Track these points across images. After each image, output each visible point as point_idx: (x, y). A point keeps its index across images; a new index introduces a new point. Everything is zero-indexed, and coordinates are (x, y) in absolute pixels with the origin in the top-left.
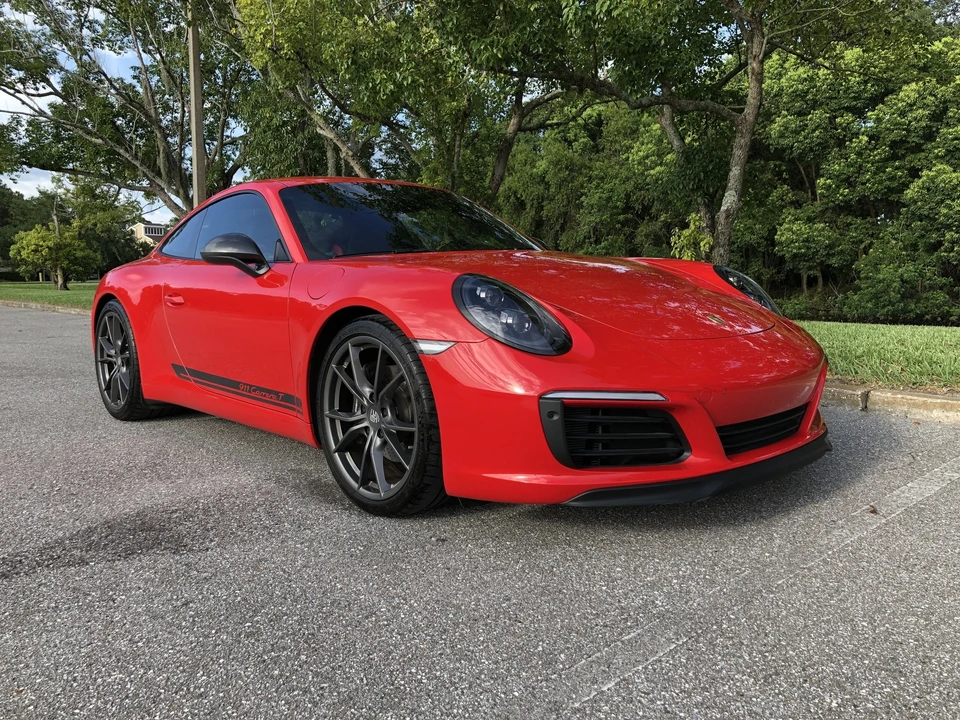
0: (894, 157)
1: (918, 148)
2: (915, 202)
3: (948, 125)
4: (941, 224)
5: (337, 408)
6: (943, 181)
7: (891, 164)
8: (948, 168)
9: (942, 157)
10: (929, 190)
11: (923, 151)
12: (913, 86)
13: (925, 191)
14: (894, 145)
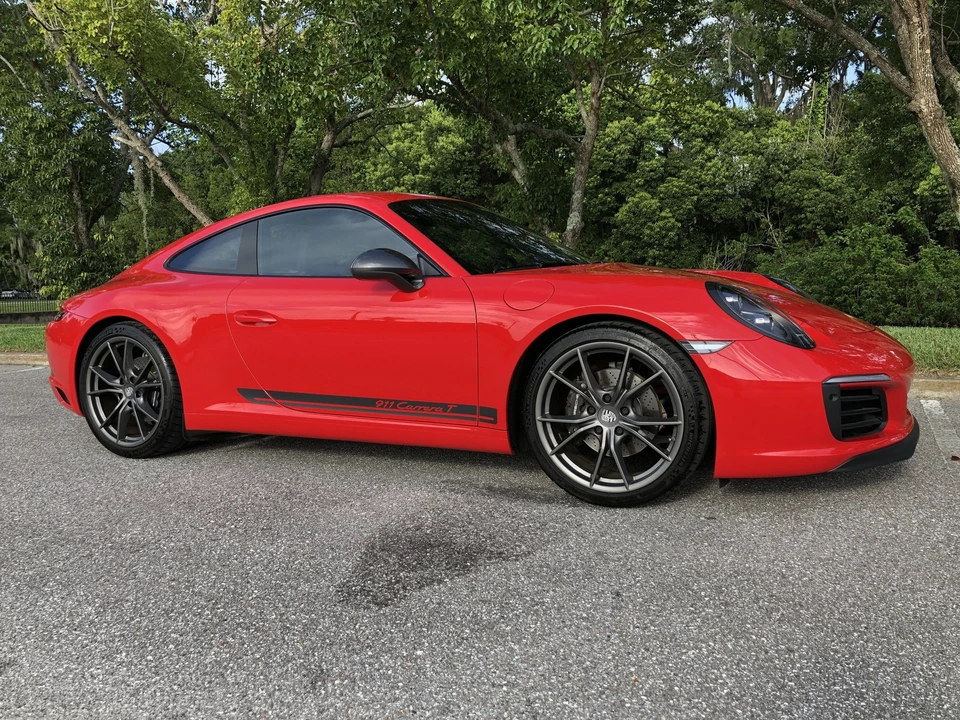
0: (604, 185)
1: (621, 178)
2: (624, 224)
3: (645, 159)
4: (644, 242)
5: (547, 412)
6: (645, 206)
7: (601, 190)
8: (649, 196)
9: (642, 186)
10: (634, 213)
11: (626, 180)
12: (616, 123)
13: (632, 215)
14: (603, 174)
